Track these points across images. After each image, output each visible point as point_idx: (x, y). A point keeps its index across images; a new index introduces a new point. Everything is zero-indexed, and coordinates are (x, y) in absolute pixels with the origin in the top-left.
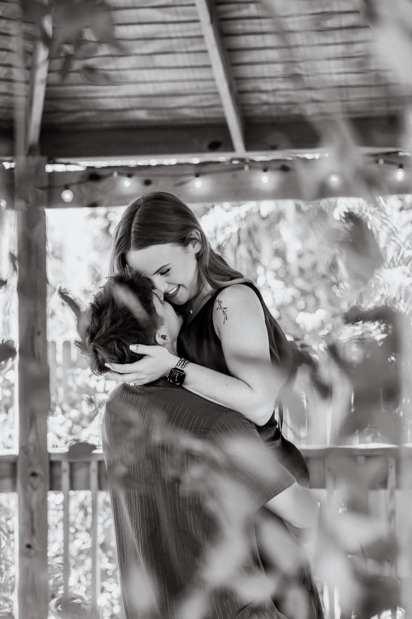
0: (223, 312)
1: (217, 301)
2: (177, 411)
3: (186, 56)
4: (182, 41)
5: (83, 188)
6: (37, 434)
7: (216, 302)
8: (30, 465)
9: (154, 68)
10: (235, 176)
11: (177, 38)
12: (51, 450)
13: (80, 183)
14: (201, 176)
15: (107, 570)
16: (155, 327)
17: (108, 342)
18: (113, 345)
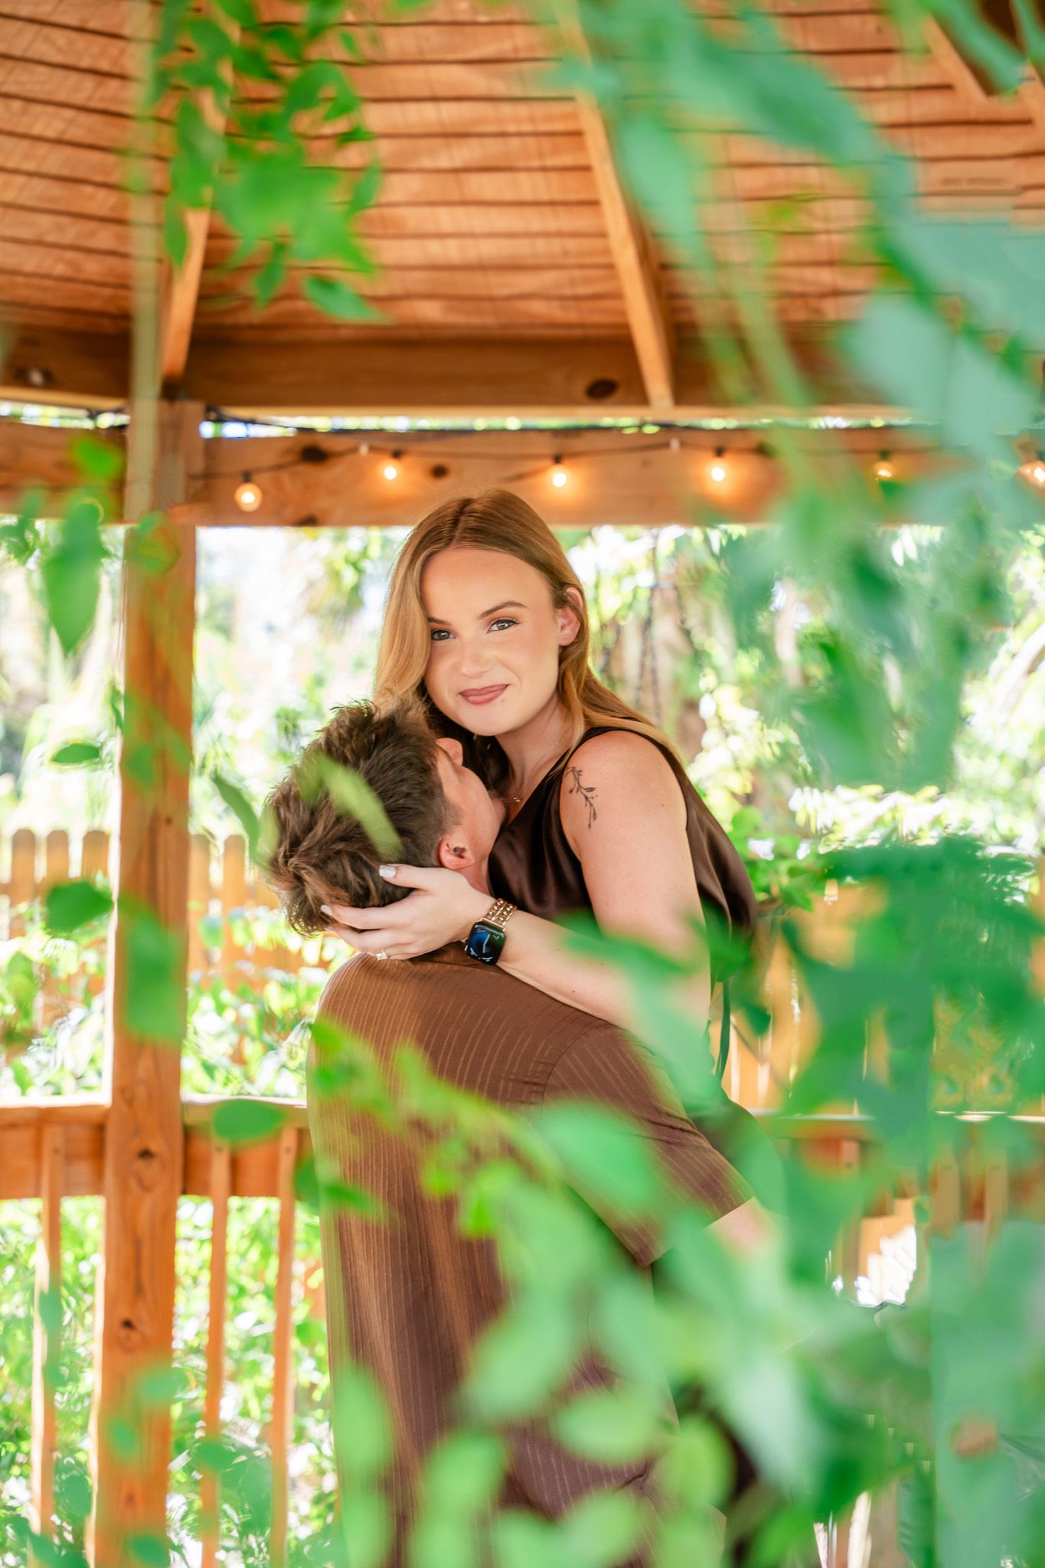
0: (586, 798)
1: (571, 769)
2: (483, 1021)
3: (539, 177)
4: (531, 142)
5: (285, 477)
6: (156, 1061)
7: (567, 775)
8: (137, 1131)
9: (464, 203)
10: (646, 463)
11: (519, 134)
12: (188, 1094)
13: (279, 467)
14: (566, 462)
15: (313, 1386)
16: (441, 828)
17: (329, 858)
18: (340, 866)
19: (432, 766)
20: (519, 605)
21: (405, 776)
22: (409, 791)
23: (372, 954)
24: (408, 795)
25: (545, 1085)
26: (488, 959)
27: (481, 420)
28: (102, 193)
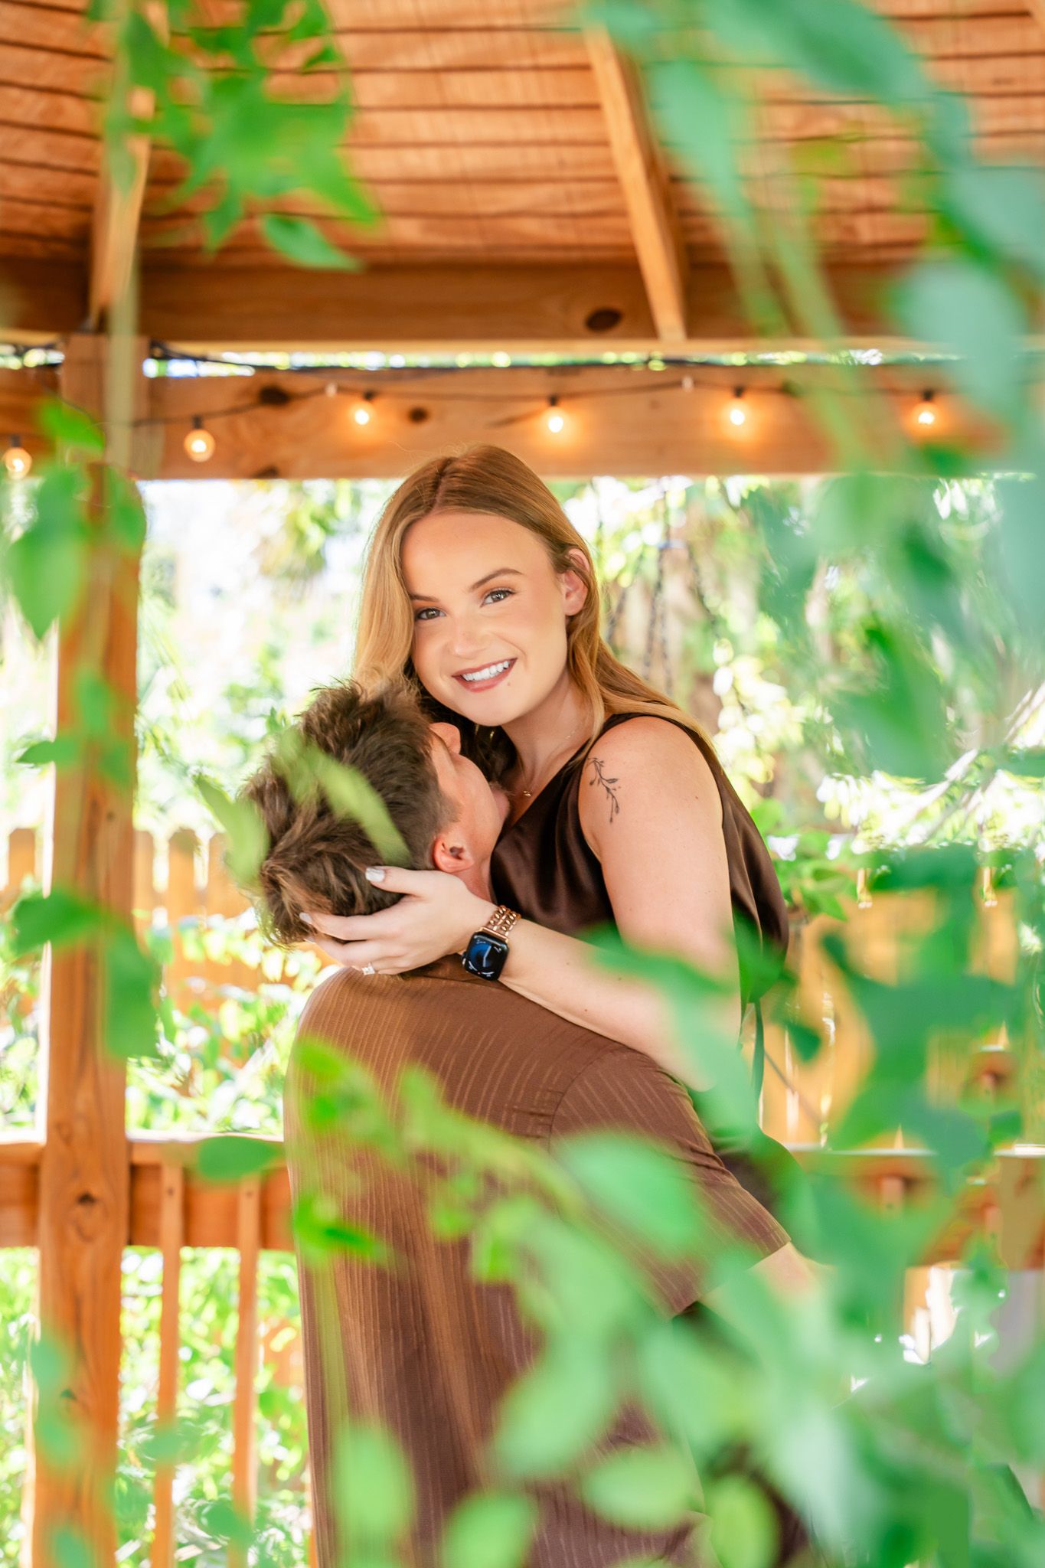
0: (608, 789)
1: (592, 760)
2: (482, 1044)
3: (531, 77)
4: (521, 37)
5: (241, 422)
6: (97, 1089)
7: (587, 765)
8: (76, 1173)
9: (445, 107)
10: (654, 405)
11: (508, 29)
12: (134, 1131)
13: (234, 411)
14: (564, 403)
15: (277, 1464)
16: (436, 826)
17: (309, 860)
18: (322, 870)
19: (425, 756)
20: (515, 572)
21: (394, 767)
22: (401, 784)
23: (357, 968)
24: (398, 788)
25: (552, 1117)
26: (489, 974)
27: (463, 356)
28: (30, 97)
